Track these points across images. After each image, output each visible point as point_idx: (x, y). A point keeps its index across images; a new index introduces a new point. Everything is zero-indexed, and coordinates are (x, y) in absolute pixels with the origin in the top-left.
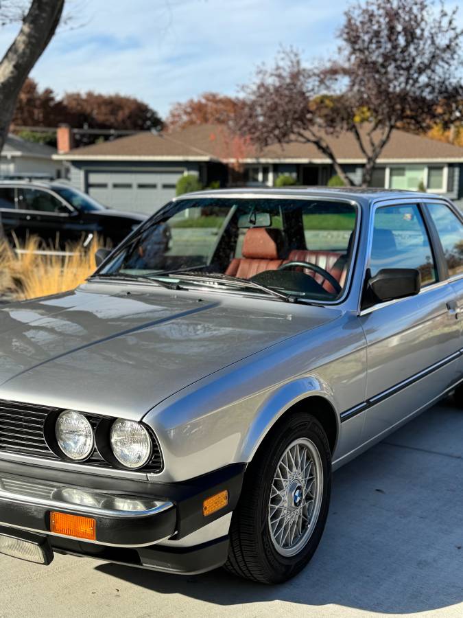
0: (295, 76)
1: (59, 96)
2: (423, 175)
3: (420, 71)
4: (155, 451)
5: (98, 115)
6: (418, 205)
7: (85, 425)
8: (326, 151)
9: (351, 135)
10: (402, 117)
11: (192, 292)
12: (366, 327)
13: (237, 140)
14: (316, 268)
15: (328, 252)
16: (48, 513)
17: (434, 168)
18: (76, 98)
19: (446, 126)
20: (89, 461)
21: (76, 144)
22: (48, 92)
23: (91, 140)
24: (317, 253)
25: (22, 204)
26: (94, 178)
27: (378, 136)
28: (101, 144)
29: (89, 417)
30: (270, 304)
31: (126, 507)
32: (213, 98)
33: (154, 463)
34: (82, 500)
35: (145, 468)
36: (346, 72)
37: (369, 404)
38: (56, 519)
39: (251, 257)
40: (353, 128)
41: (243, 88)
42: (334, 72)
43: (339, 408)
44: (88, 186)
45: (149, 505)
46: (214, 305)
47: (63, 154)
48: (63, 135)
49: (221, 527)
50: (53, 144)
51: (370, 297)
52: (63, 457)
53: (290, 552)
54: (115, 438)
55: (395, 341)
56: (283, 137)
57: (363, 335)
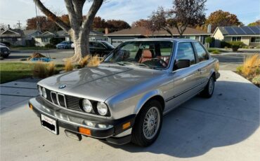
0: (162, 13)
1: (106, 21)
2: (194, 38)
3: (194, 12)
4: (108, 111)
5: (115, 25)
6: (191, 43)
7: (90, 103)
8: (169, 32)
9: (176, 28)
10: (189, 24)
11: (127, 66)
12: (174, 76)
13: (147, 30)
14: (163, 61)
15: (166, 56)
16: (78, 127)
17: (197, 37)
18: (110, 21)
19: (200, 26)
20: (91, 113)
21: (109, 32)
22: (104, 20)
23: (114, 31)
24: (164, 57)
25: (95, 46)
26: (113, 40)
27: (183, 28)
28: (115, 32)
29: (91, 101)
30: (147, 69)
31: (102, 127)
32: (142, 20)
33: (108, 114)
34: (90, 124)
35: (106, 116)
36: (175, 12)
37: (174, 97)
38: (81, 129)
39: (145, 58)
40: (177, 27)
41: (149, 17)
42: (172, 12)
43: (165, 98)
44: (112, 42)
45: (107, 126)
46: (131, 69)
47: (107, 34)
48: (106, 30)
49: (129, 132)
50: (104, 32)
51: (175, 67)
52: (84, 112)
53: (150, 138)
54: (98, 107)
55: (185, 79)
56: (159, 29)
57: (173, 78)
